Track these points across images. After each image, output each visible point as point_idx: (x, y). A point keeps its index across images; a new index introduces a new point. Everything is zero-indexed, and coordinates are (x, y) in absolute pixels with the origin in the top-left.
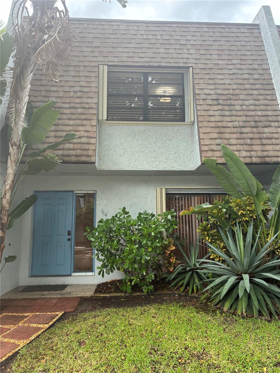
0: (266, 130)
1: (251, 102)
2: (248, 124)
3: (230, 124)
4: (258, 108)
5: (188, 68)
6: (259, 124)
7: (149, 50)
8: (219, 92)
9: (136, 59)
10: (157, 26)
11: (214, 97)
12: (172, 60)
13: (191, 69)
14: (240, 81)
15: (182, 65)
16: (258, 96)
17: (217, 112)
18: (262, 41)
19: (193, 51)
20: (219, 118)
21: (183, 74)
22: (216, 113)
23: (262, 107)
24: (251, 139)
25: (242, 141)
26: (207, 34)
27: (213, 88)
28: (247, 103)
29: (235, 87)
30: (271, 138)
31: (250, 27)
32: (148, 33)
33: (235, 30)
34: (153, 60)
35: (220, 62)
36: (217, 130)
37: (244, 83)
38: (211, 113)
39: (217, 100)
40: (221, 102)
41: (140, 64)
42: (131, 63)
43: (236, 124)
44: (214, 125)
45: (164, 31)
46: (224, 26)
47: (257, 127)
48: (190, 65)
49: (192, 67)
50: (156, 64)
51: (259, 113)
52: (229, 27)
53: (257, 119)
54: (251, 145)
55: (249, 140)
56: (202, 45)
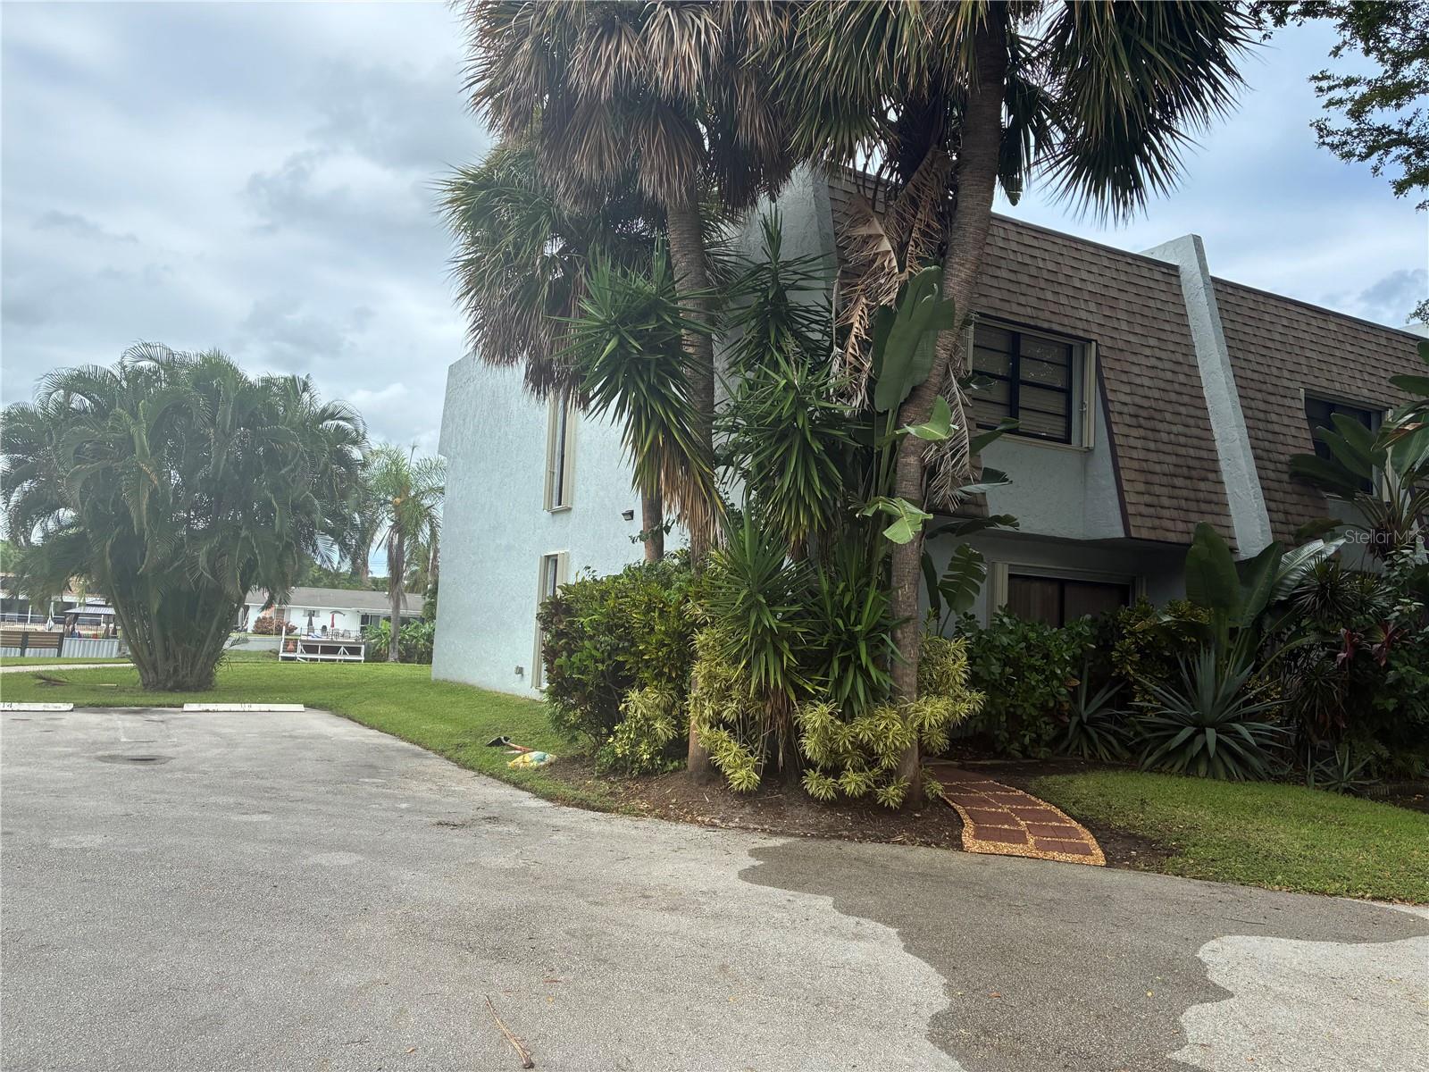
0: (1202, 485)
1: (1180, 429)
2: (1179, 471)
3: (1157, 468)
4: (1190, 441)
5: (1090, 341)
6: (1194, 473)
7: (1030, 291)
8: (1138, 400)
9: (1015, 308)
10: (1034, 237)
11: (1132, 410)
12: (1066, 321)
13: (1094, 343)
14: (1162, 385)
15: (1081, 334)
16: (1189, 418)
17: (1139, 441)
18: (1184, 306)
19: (1093, 307)
20: (1142, 454)
21: (1071, 346)
22: (1139, 444)
23: (1195, 442)
24: (1186, 500)
25: (1175, 502)
26: (1107, 273)
27: (1128, 391)
28: (1175, 429)
29: (1157, 394)
30: (1210, 502)
31: (1166, 271)
32: (1023, 249)
33: (1145, 273)
34: (1040, 314)
35: (1132, 338)
36: (1142, 477)
37: (1168, 388)
38: (1132, 442)
39: (1136, 416)
40: (1142, 421)
41: (1022, 320)
42: (1008, 314)
43: (1165, 468)
44: (1137, 468)
45: (1046, 250)
46: (1130, 261)
47: (1190, 478)
48: (1093, 337)
49: (1096, 341)
50: (1046, 325)
51: (1192, 452)
52: (1138, 263)
53: (1191, 463)
54: (1188, 511)
55: (1183, 501)
56: (1104, 295)
